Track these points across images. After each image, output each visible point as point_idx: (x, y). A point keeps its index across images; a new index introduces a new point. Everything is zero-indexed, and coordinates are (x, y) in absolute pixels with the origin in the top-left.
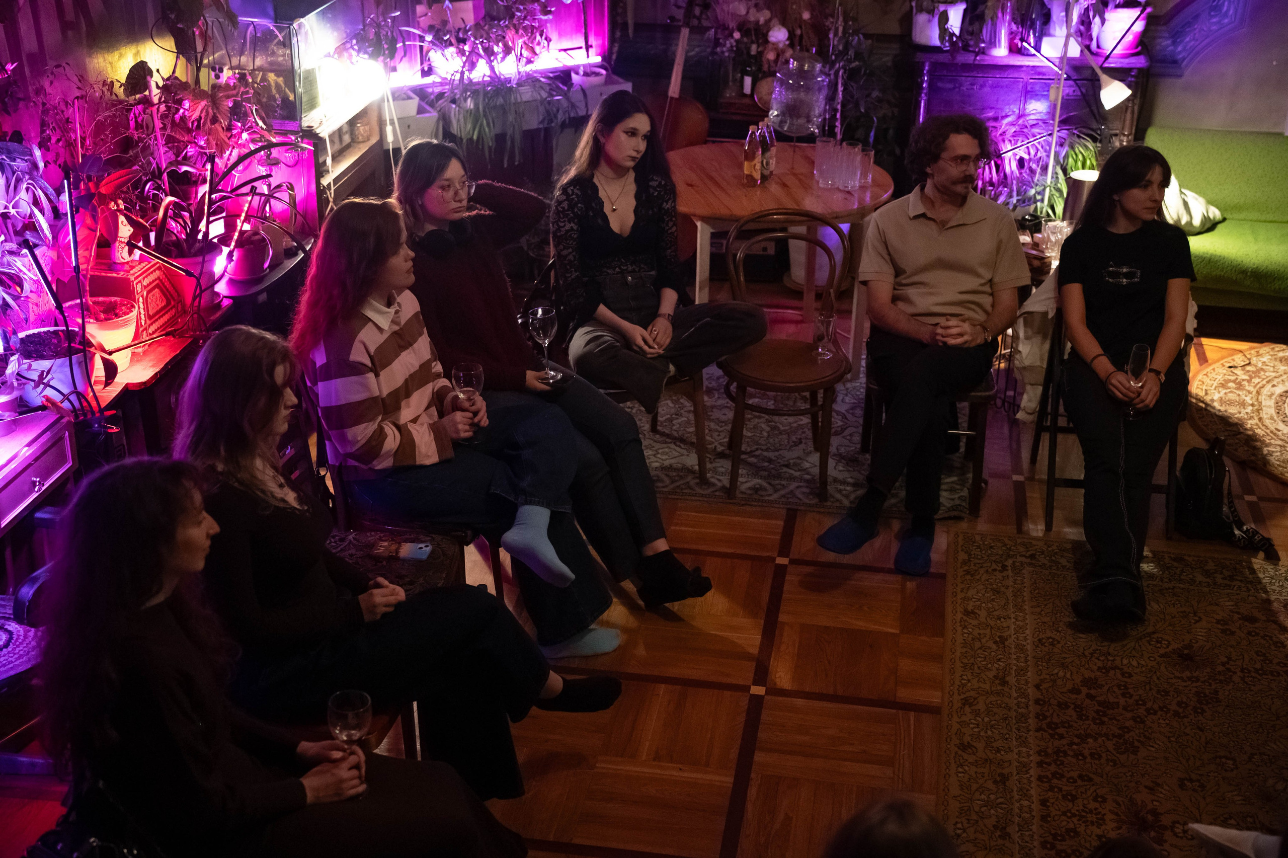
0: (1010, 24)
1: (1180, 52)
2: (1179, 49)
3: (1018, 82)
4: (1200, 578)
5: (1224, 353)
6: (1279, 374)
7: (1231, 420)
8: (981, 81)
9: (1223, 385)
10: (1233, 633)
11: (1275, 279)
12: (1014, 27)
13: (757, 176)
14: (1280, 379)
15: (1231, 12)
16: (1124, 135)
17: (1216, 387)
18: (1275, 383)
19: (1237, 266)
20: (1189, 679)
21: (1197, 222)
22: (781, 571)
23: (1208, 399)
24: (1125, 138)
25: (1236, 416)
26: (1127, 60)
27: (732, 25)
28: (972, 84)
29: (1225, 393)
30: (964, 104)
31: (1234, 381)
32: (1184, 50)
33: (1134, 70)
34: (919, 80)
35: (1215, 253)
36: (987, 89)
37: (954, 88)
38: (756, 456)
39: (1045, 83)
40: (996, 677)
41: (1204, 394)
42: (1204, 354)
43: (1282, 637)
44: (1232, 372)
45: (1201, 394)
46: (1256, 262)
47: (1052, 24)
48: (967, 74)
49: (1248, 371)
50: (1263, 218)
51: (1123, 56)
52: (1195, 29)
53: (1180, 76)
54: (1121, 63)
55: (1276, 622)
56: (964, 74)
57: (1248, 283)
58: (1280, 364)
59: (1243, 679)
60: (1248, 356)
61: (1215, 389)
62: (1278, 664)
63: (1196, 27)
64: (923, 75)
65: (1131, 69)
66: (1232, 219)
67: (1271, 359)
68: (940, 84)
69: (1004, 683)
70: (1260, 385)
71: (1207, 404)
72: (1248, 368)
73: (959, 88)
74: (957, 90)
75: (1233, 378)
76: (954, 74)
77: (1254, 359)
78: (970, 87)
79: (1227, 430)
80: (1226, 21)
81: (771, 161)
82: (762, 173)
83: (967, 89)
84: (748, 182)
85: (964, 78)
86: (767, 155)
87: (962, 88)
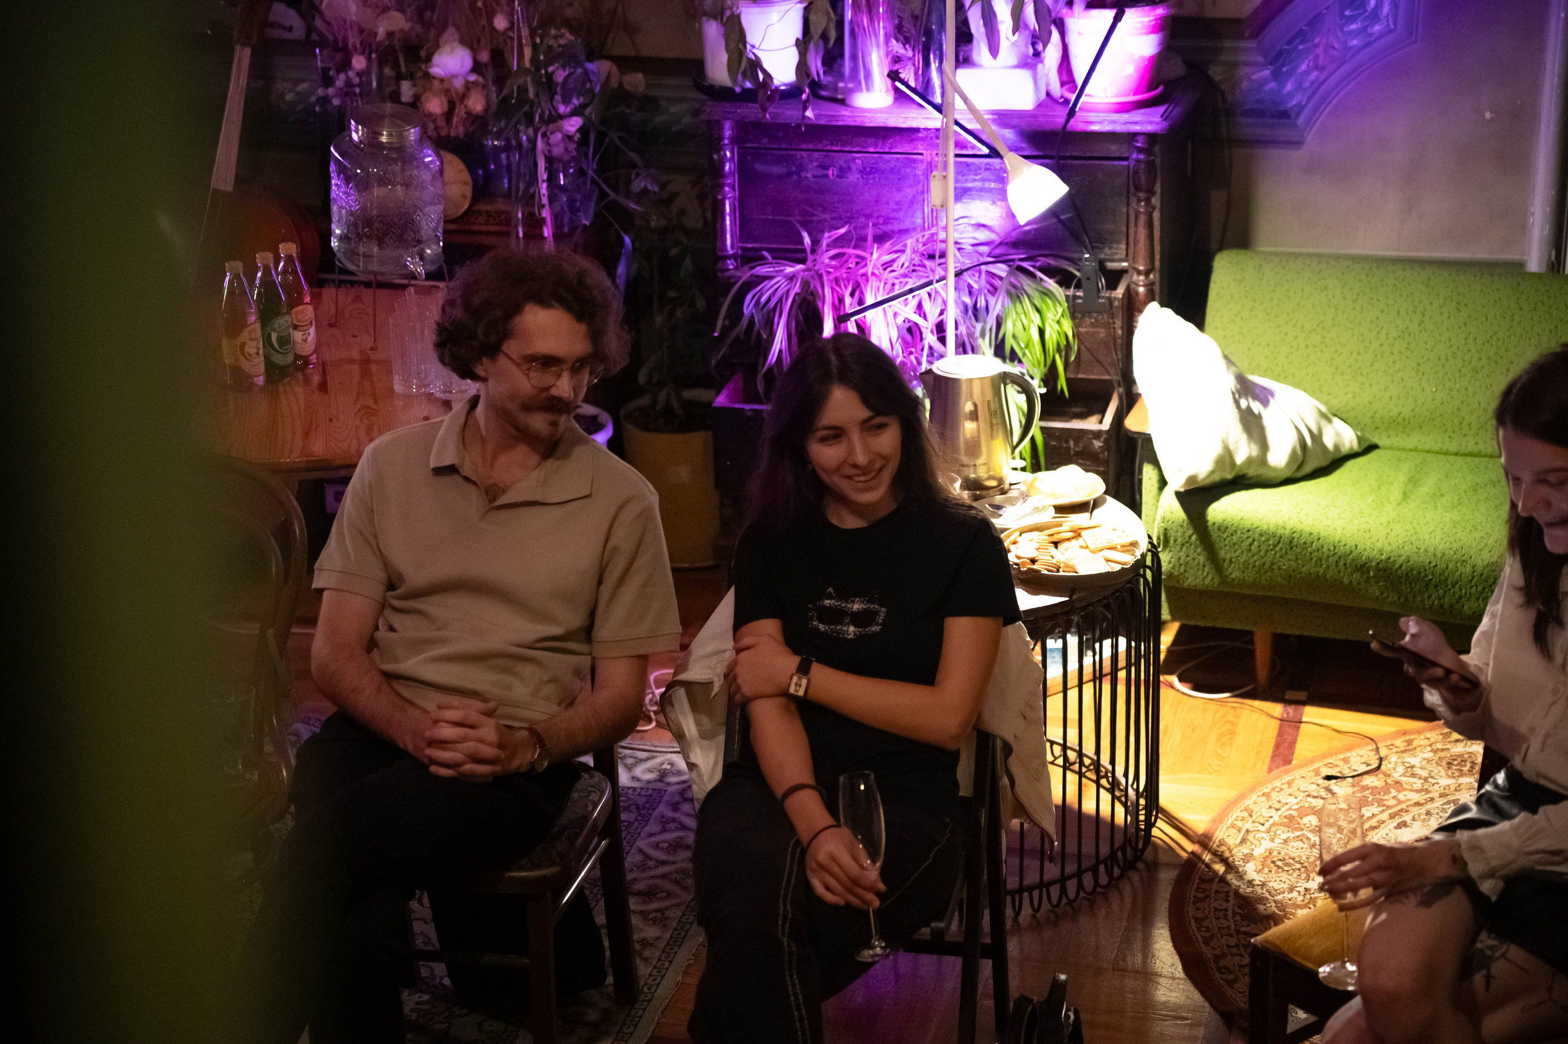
0: (887, 42)
1: (1291, 94)
2: (1289, 87)
3: (914, 161)
5: (1339, 741)
6: (1430, 795)
7: (1261, 907)
8: (841, 160)
9: (1291, 822)
11: (1427, 585)
12: (897, 47)
13: (256, 368)
14: (1423, 810)
15: (1386, 8)
16: (1139, 273)
17: (1274, 824)
18: (1407, 818)
19: (1347, 555)
21: (1279, 457)
23: (1237, 855)
24: (1142, 278)
25: (1280, 897)
26: (1125, 117)
27: (353, 39)
28: (825, 167)
29: (1286, 841)
30: (811, 206)
31: (1318, 813)
32: (1299, 88)
33: (1139, 138)
34: (715, 157)
35: (1299, 527)
36: (854, 176)
37: (789, 174)
39: (967, 165)
41: (1238, 842)
42: (1293, 744)
44: (1328, 790)
45: (1232, 840)
46: (1388, 548)
47: (975, 42)
48: (811, 146)
49: (1366, 788)
50: (1453, 447)
51: (1123, 108)
52: (1316, 46)
53: (1298, 144)
54: (1114, 122)
56: (804, 146)
57: (1375, 591)
58: (1443, 773)
60: (1383, 752)
61: (1268, 831)
63: (1317, 41)
64: (720, 149)
65: (1134, 135)
66: (1391, 448)
67: (1429, 761)
68: (759, 167)
70: (1373, 822)
71: (1230, 867)
72: (1368, 781)
73: (798, 173)
74: (795, 177)
75: (1318, 803)
76: (785, 146)
77: (1393, 758)
78: (821, 172)
79: (1238, 932)
80: (1378, 28)
81: (298, 336)
82: (269, 365)
83: (814, 176)
84: (241, 380)
85: (804, 154)
86: (281, 322)
87: (803, 174)
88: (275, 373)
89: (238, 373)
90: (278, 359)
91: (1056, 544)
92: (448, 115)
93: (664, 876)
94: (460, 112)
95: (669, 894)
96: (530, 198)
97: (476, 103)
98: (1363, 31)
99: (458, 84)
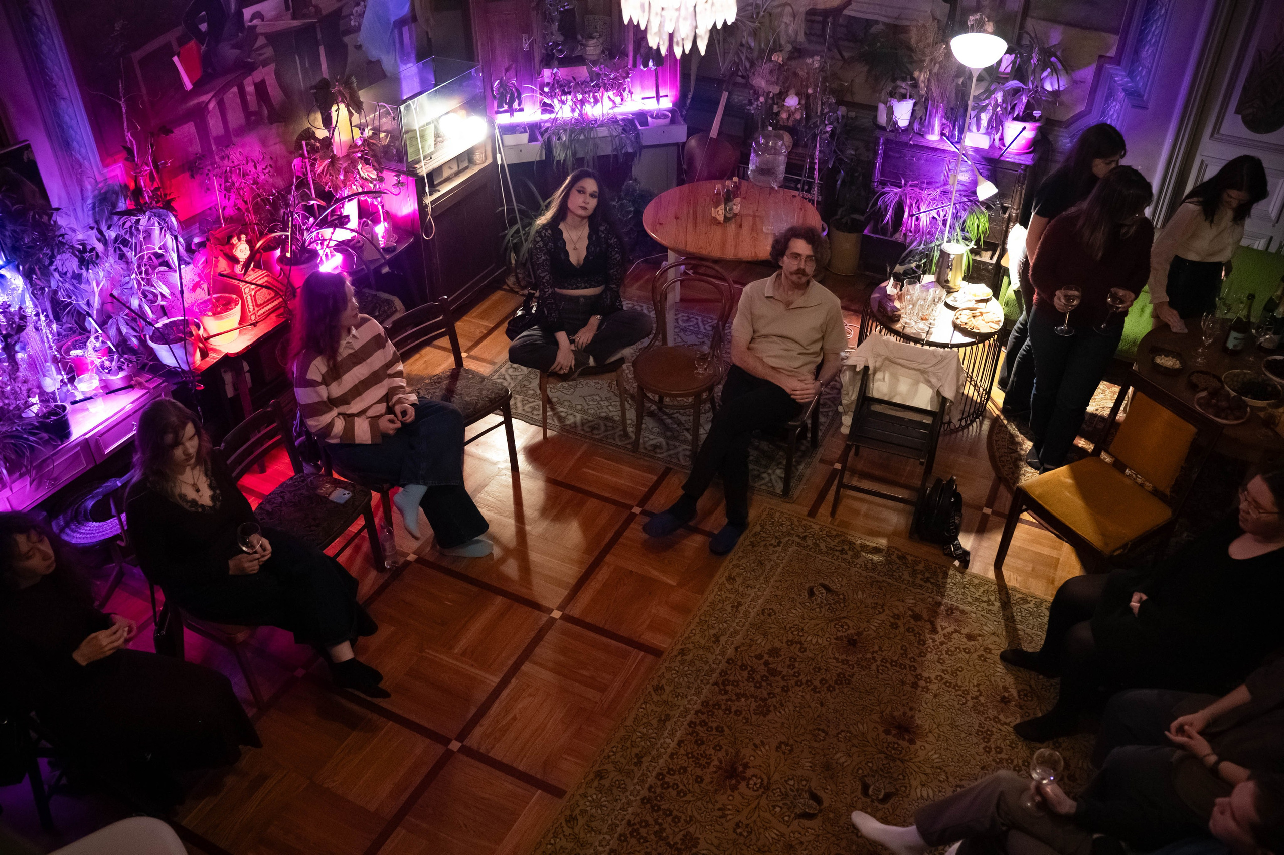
0: (941, 118)
3: (944, 160)
4: (906, 576)
8: (918, 155)
10: (897, 627)
12: (944, 121)
13: (721, 218)
20: (843, 661)
22: (632, 517)
24: (1014, 211)
26: (1019, 158)
28: (913, 157)
33: (1023, 166)
34: (876, 148)
36: (922, 162)
37: (900, 158)
38: (671, 418)
40: (714, 635)
43: (928, 636)
55: (932, 623)
56: (907, 150)
59: (878, 666)
62: (910, 659)
64: (879, 145)
69: (717, 641)
74: (902, 159)
76: (900, 148)
78: (911, 159)
81: (735, 207)
82: (725, 216)
84: (715, 221)
86: (730, 204)
87: (905, 158)
88: (727, 219)
89: (715, 219)
90: (728, 215)
91: (974, 317)
92: (788, 119)
93: (828, 399)
94: (792, 118)
95: (830, 407)
96: (812, 157)
97: (798, 116)
99: (793, 109)
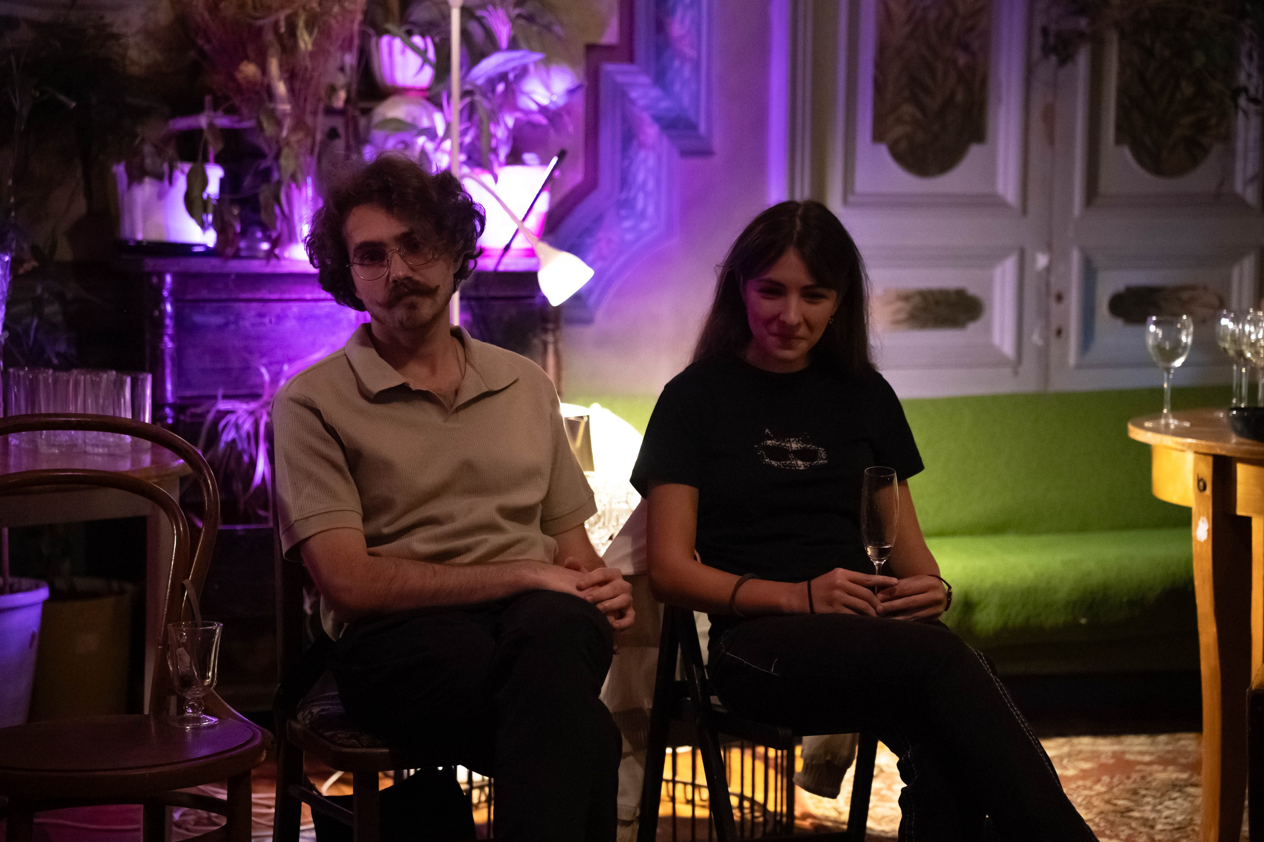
8: (277, 308)
15: (650, 210)
28: (261, 315)
34: (156, 311)
36: (290, 324)
37: (226, 324)
48: (248, 295)
53: (592, 323)
56: (243, 296)
64: (162, 301)
68: (198, 318)
73: (236, 322)
74: (232, 327)
76: (224, 296)
78: (258, 320)
80: (645, 225)
83: (253, 325)
85: (242, 305)
87: (242, 323)
98: (633, 229)
